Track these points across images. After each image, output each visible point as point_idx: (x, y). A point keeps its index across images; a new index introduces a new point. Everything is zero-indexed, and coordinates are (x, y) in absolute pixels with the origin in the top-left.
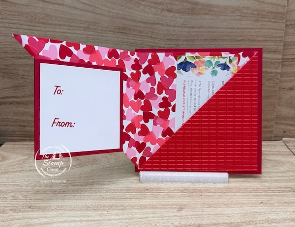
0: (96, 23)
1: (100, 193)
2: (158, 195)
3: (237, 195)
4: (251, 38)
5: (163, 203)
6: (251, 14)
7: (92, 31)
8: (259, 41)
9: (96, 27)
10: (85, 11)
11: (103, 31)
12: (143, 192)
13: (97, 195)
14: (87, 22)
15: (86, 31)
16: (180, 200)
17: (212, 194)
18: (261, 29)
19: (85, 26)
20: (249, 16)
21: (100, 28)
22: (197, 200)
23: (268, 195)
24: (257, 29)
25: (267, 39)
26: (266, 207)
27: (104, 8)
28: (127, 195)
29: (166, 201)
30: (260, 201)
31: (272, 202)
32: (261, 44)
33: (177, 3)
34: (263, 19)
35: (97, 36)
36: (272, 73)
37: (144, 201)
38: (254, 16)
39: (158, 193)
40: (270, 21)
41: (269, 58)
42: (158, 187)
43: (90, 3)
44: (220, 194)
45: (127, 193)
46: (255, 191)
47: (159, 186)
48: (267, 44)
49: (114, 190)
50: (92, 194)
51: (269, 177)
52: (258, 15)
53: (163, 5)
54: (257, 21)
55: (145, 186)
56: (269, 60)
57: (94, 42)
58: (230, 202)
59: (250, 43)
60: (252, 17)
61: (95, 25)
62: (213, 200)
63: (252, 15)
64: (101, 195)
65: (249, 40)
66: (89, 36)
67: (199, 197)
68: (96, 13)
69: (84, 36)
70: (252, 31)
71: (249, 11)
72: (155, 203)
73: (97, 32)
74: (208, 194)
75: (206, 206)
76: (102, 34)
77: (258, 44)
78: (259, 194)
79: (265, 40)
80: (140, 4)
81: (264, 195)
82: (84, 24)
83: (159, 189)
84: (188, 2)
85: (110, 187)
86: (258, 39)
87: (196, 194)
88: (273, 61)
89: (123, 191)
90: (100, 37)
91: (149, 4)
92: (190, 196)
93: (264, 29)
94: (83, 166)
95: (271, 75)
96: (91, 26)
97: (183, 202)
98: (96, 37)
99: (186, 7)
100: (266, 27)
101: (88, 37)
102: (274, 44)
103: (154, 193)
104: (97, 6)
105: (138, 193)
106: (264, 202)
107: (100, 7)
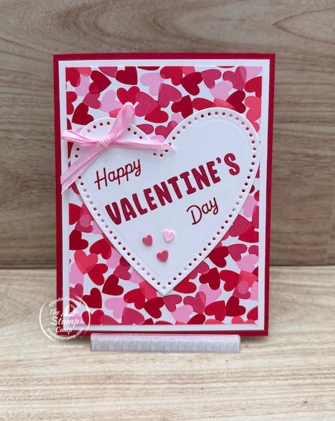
0: (27, 73)
1: (25, 385)
2: (128, 389)
3: (264, 386)
4: (292, 100)
5: (134, 408)
6: (292, 59)
7: (22, 88)
8: (305, 105)
9: (27, 81)
10: (8, 53)
11: (39, 86)
12: (101, 384)
13: (20, 391)
14: (13, 71)
15: (12, 87)
16: (164, 401)
17: (221, 385)
18: (308, 84)
19: (10, 78)
20: (289, 63)
21: (35, 82)
22: (194, 400)
23: (316, 384)
24: (301, 84)
25: (318, 101)
26: (313, 414)
27: (40, 48)
28: (74, 390)
29: (140, 402)
30: (303, 399)
31: (324, 400)
32: (308, 109)
33: (166, 39)
34: (312, 68)
35: (30, 95)
36: (325, 157)
37: (101, 404)
38: (297, 62)
39: (127, 386)
40: (323, 71)
41: (322, 133)
42: (128, 371)
43: (16, 41)
44: (235, 384)
45: (73, 387)
46: (294, 375)
47: (131, 369)
48: (319, 110)
49: (52, 380)
50: (12, 388)
51: (318, 344)
52: (303, 60)
53: (143, 42)
54: (303, 70)
55: (107, 369)
56: (322, 136)
57: (25, 105)
58: (250, 402)
59: (290, 109)
60: (294, 63)
61: (25, 77)
62: (222, 399)
63: (293, 61)
64: (27, 391)
65: (289, 102)
66: (17, 96)
67: (198, 393)
68: (26, 57)
69: (8, 95)
70: (294, 87)
71: (289, 54)
72: (119, 408)
73: (31, 89)
74: (214, 385)
75: (209, 413)
76: (39, 93)
77: (303, 109)
78: (301, 381)
79: (316, 103)
80: (102, 41)
81: (309, 384)
82: (7, 76)
83: (129, 377)
84: (185, 38)
85: (45, 372)
86: (304, 101)
87: (194, 385)
88: (327, 138)
89: (66, 381)
90: (35, 97)
91: (117, 40)
92: (182, 392)
93: (314, 84)
94: (6, 324)
95: (323, 161)
96: (19, 80)
97: (168, 404)
98: (29, 97)
99: (181, 46)
100: (318, 81)
101: (14, 98)
102: (330, 109)
103: (120, 386)
104: (28, 45)
105: (92, 387)
106: (309, 400)
107: (34, 46)
